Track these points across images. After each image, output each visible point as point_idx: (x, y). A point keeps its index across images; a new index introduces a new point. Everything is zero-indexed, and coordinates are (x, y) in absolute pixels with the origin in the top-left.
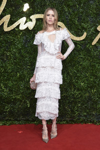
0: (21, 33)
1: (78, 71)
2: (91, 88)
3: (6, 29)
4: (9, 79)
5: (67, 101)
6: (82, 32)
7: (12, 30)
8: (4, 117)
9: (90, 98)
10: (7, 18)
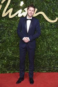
0: (19, 19)
1: (53, 41)
3: (10, 17)
4: (12, 46)
5: (47, 59)
6: (55, 17)
7: (14, 17)
8: (10, 68)
10: (11, 10)
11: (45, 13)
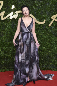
0: (11, 21)
1: (41, 41)
2: (49, 50)
3: (2, 19)
4: (4, 46)
6: (43, 19)
7: (5, 19)
9: (48, 56)
10: (3, 13)
11: (34, 16)
